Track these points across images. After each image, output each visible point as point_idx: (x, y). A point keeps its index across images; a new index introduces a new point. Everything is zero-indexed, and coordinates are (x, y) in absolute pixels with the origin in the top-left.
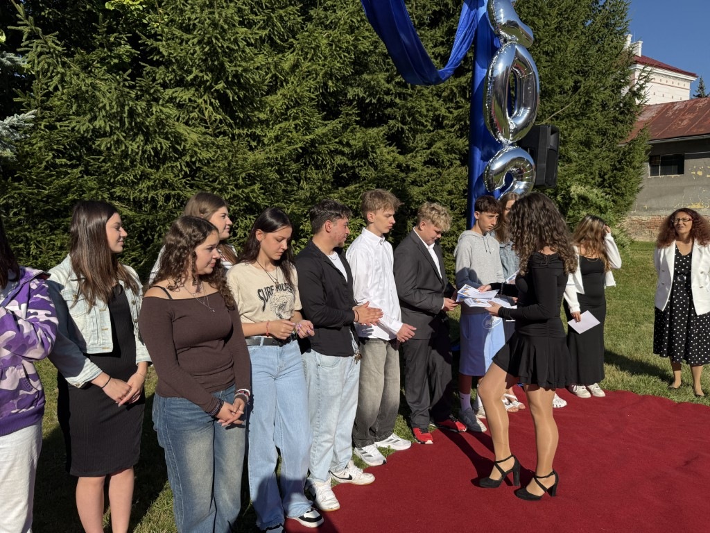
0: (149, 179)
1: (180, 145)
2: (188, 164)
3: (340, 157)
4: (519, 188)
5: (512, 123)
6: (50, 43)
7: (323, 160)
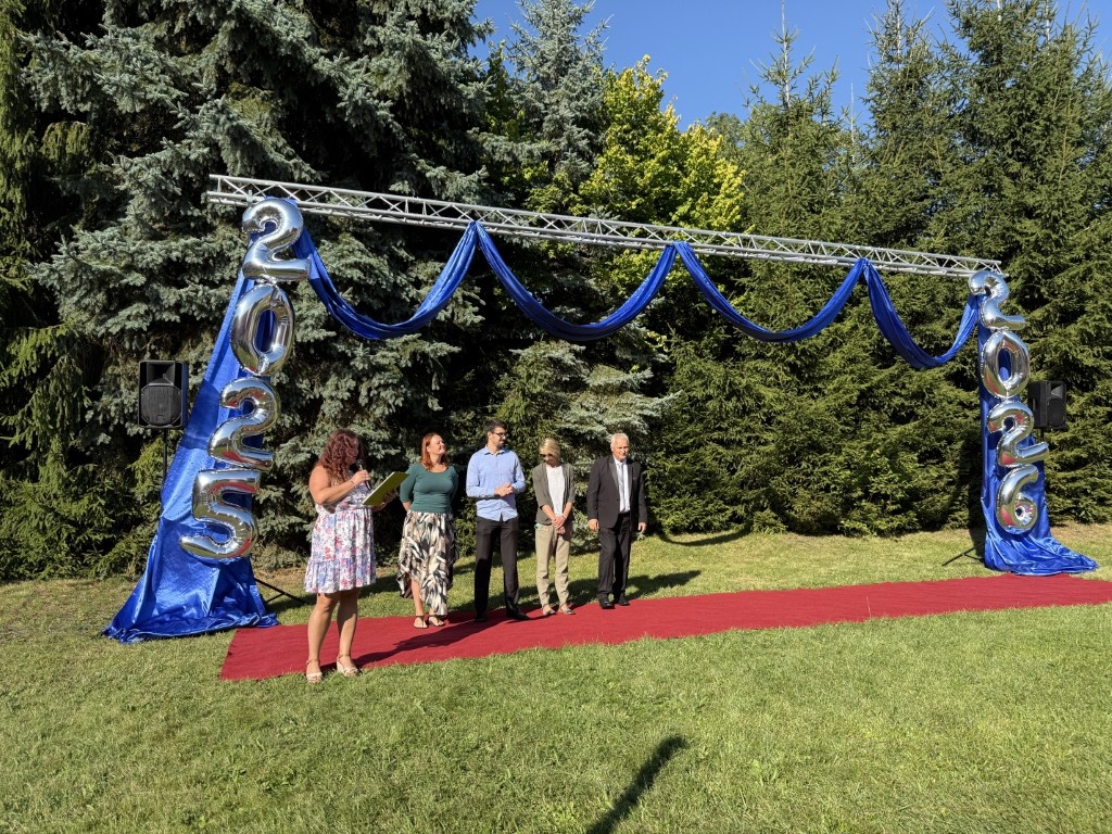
0: (738, 426)
1: (760, 401)
2: (765, 414)
3: (898, 398)
4: (1018, 430)
5: (1008, 384)
6: (688, 348)
7: (880, 402)
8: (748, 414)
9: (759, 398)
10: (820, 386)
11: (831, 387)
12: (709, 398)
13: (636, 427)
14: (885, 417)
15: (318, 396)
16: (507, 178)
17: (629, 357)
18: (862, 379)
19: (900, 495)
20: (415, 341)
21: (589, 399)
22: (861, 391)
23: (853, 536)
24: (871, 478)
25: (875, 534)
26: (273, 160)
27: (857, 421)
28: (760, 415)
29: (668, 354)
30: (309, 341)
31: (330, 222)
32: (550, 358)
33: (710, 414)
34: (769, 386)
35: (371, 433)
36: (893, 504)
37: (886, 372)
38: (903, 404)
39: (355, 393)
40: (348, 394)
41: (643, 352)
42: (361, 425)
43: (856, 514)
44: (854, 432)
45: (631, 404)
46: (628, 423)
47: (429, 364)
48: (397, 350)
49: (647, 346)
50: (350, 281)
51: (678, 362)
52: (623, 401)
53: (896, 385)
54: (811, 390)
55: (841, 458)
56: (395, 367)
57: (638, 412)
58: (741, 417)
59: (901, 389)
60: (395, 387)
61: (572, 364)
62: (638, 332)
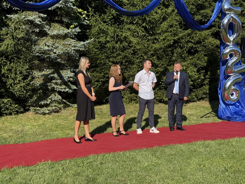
1: (131, 44)
3: (190, 43)
4: (234, 59)
5: (232, 38)
6: (97, 18)
7: (183, 45)
8: (126, 50)
9: (130, 42)
10: (157, 37)
11: (162, 38)
12: (108, 42)
14: (185, 52)
17: (69, 21)
21: (49, 41)
22: (174, 40)
28: (131, 51)
29: (89, 20)
33: (108, 50)
34: (135, 37)
37: (186, 32)
41: (76, 19)
45: (70, 44)
46: (68, 53)
49: (78, 16)
51: (93, 25)
52: (66, 43)
53: (190, 38)
54: (153, 39)
57: (73, 48)
58: (122, 51)
59: (192, 39)
61: (40, 23)
62: (72, 8)
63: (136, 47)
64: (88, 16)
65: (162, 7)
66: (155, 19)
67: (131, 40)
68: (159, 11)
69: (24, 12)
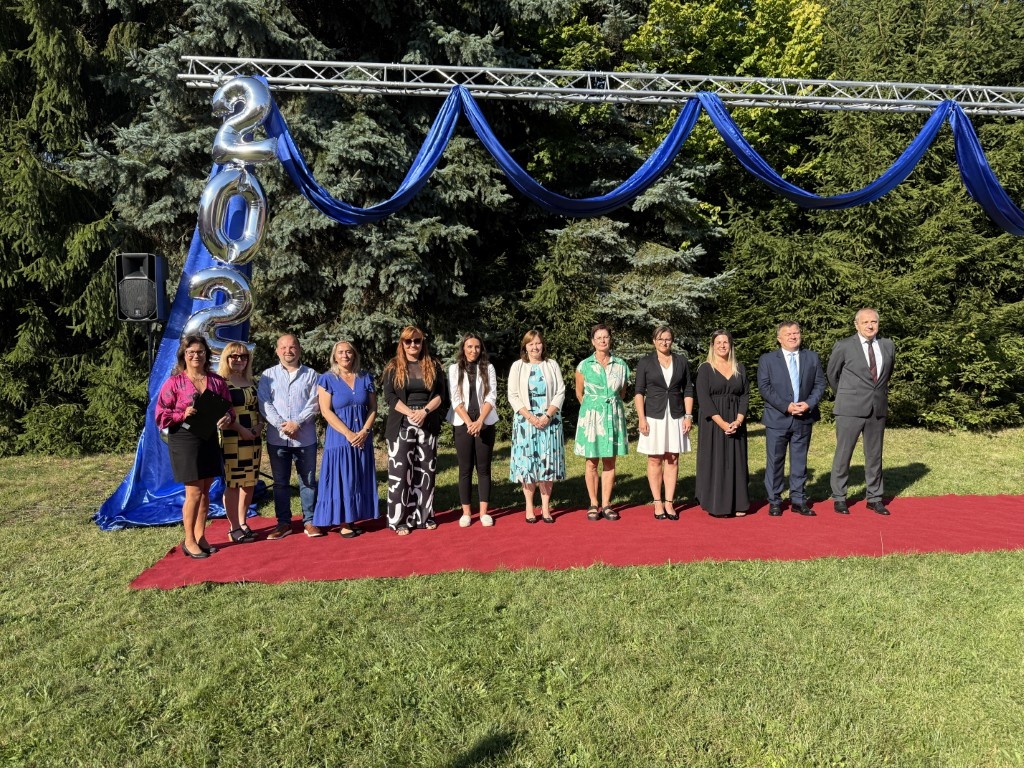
0: (807, 306)
1: (833, 279)
2: (839, 293)
3: (1008, 271)
6: (747, 220)
7: (984, 276)
8: (819, 292)
9: (832, 273)
10: (907, 259)
11: (921, 260)
12: (771, 275)
13: (682, 311)
14: (990, 294)
15: (340, 284)
16: (545, 40)
17: (679, 233)
18: (960, 251)
19: (996, 386)
20: (433, 224)
21: (633, 281)
22: (959, 264)
23: (937, 430)
24: (963, 366)
25: (965, 428)
26: (276, 39)
27: (953, 298)
28: (833, 294)
29: (727, 227)
30: (322, 228)
31: (346, 102)
32: (591, 238)
33: (774, 294)
34: (845, 261)
35: (394, 321)
36: (986, 395)
37: (994, 241)
38: (1013, 278)
39: (375, 280)
40: (369, 282)
41: (695, 228)
42: (384, 313)
43: (941, 405)
44: (949, 312)
45: (679, 285)
46: (674, 306)
47: (450, 249)
48: (416, 234)
49: (702, 219)
50: (360, 164)
51: (736, 237)
52: (670, 282)
53: (1007, 256)
54: (896, 265)
55: (927, 342)
56: (413, 253)
57: (686, 294)
58: (810, 297)
59: (1012, 261)
60: (413, 272)
61: (613, 242)
62: (688, 204)
63: (846, 284)
64: (724, 217)
65: (922, 182)
66: (902, 214)
67: (835, 268)
68: (915, 193)
69: (583, 221)
